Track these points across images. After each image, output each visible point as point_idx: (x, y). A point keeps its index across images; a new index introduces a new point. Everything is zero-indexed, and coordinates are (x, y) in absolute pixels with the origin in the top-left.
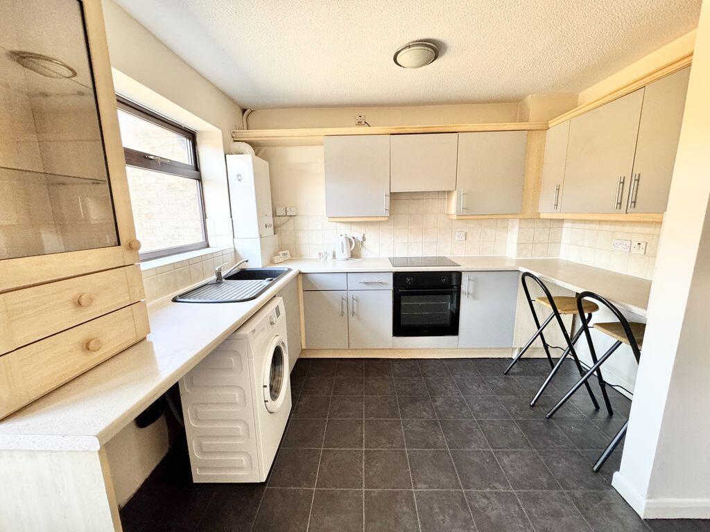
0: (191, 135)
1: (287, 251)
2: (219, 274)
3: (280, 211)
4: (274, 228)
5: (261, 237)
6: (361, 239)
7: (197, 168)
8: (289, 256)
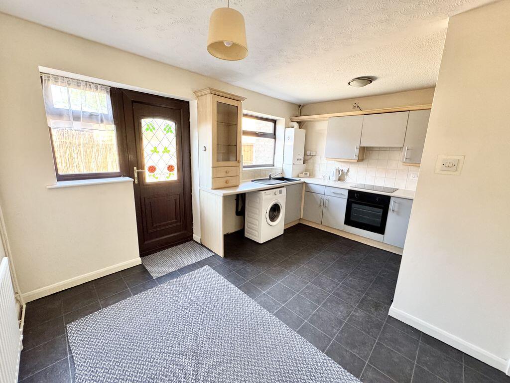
0: (275, 122)
1: (308, 173)
2: (270, 176)
3: (308, 153)
4: (304, 161)
5: (294, 164)
6: (346, 171)
7: (275, 134)
8: (308, 175)
